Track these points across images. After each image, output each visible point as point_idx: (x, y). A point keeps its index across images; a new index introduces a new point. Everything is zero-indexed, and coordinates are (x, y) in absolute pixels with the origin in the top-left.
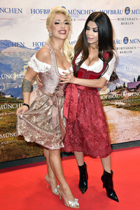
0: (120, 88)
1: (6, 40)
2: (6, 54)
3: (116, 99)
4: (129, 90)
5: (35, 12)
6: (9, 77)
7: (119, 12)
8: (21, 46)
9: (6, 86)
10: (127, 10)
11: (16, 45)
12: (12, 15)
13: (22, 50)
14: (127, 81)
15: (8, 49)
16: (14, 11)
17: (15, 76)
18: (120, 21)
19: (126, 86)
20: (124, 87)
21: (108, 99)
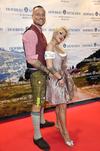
5: (11, 30)
13: (3, 52)
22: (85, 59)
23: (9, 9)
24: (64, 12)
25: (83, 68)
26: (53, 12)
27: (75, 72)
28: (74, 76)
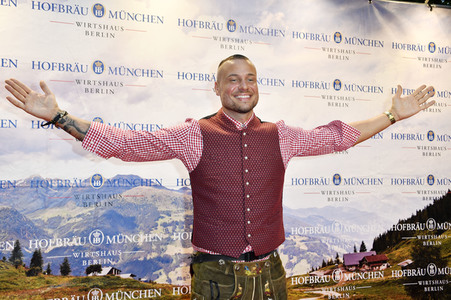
0: (330, 263)
1: (132, 176)
2: (129, 199)
3: (323, 284)
4: (346, 268)
6: (131, 239)
8: (156, 186)
9: (124, 256)
11: (148, 183)
13: (158, 191)
14: (342, 251)
15: (134, 191)
17: (142, 238)
19: (341, 260)
20: (338, 261)
21: (308, 285)
22: (401, 222)
23: (185, 76)
24: (337, 84)
25: (397, 253)
26: (305, 85)
27: (368, 264)
28: (366, 276)
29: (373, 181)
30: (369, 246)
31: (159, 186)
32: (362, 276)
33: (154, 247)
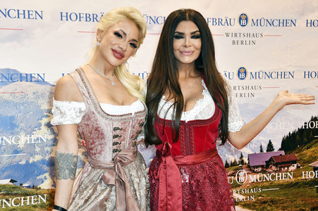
0: (234, 164)
1: (8, 70)
2: (7, 97)
4: (251, 169)
5: (68, 17)
6: (10, 140)
7: (228, 23)
8: (38, 81)
10: (243, 19)
11: (28, 78)
12: (22, 22)
13: (41, 88)
14: (247, 152)
15: (11, 87)
16: (27, 14)
17: (23, 140)
18: (231, 39)
19: (246, 160)
20: (242, 162)
22: (314, 119)
25: (308, 153)
27: (276, 165)
28: (273, 177)
29: (283, 75)
30: (277, 145)
31: (42, 82)
32: (269, 178)
33: (38, 149)
